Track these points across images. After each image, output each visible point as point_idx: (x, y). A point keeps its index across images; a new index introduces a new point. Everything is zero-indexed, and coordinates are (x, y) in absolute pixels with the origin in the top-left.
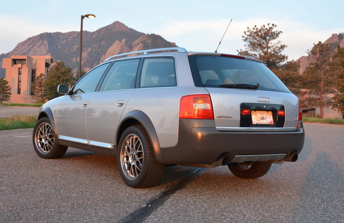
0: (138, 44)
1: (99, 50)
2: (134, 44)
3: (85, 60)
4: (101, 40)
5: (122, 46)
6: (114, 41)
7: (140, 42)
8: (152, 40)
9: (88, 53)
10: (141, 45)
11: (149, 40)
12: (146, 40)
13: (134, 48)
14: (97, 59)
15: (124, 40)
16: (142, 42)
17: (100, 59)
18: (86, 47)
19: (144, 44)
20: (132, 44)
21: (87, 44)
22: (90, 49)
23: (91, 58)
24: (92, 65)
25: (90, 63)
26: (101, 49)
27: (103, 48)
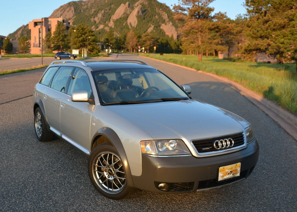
0: (138, 5)
1: (110, 11)
2: (135, 6)
3: (100, 20)
4: (111, 4)
5: (126, 8)
6: (120, 4)
7: (139, 4)
8: (148, 2)
9: (102, 14)
10: (140, 7)
11: (146, 2)
12: (143, 2)
13: (134, 9)
14: (108, 19)
15: (127, 3)
16: (141, 4)
17: (110, 18)
18: (100, 9)
19: (142, 6)
20: (133, 6)
21: (101, 7)
22: (103, 11)
23: (104, 17)
24: (105, 22)
25: (103, 21)
26: (111, 10)
27: (112, 10)
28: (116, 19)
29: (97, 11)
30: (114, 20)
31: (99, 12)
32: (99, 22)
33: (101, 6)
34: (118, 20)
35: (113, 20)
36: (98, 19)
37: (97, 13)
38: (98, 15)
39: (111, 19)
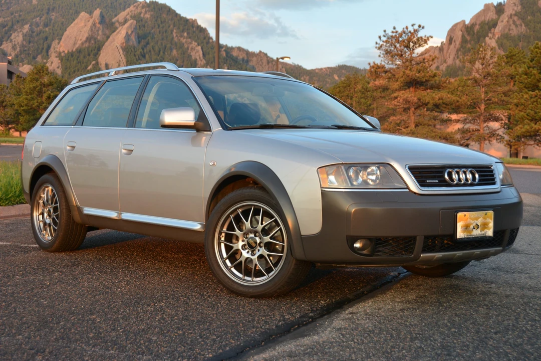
0: (126, 21)
1: (47, 29)
2: (118, 21)
3: (18, 49)
4: (49, 9)
5: (94, 24)
6: (77, 13)
7: (128, 17)
8: (152, 13)
9: (25, 36)
10: (131, 24)
11: (146, 12)
12: (140, 13)
13: (117, 28)
14: (43, 49)
15: (97, 13)
16: (133, 17)
17: (49, 47)
18: (18, 22)
19: (138, 22)
20: (113, 20)
21: (20, 16)
22: (27, 27)
23: (31, 44)
24: (34, 58)
25: (29, 54)
26: (51, 27)
27: (54, 26)
28: (66, 52)
29: (10, 24)
30: (63, 54)
31: (15, 27)
32: (17, 56)
33: (21, 11)
34: (72, 56)
35: (60, 53)
36: (14, 48)
37: (9, 30)
38: (12, 37)
39: (52, 49)
